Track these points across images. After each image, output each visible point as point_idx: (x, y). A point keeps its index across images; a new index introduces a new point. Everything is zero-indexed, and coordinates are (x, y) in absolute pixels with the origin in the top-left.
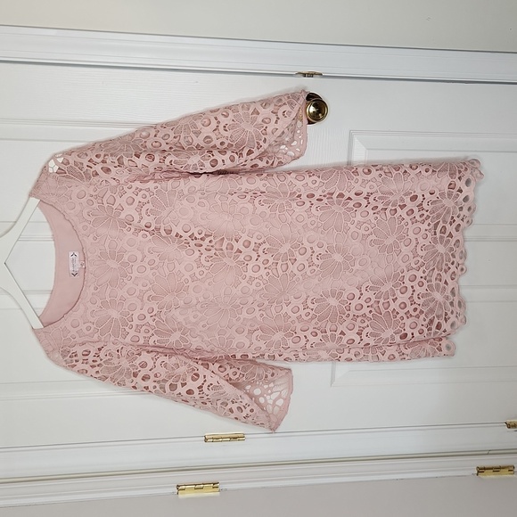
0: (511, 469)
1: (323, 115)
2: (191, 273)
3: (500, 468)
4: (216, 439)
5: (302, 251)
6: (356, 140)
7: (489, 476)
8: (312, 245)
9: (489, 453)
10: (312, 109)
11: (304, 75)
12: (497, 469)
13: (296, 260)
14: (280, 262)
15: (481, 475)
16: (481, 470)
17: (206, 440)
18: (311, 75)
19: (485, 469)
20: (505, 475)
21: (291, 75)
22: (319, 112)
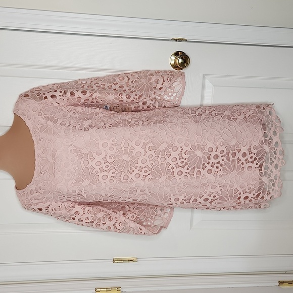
1: (187, 64)
2: (100, 167)
4: (119, 261)
5: (175, 149)
6: (207, 81)
7: (286, 287)
8: (181, 145)
9: (286, 272)
10: (180, 61)
11: (176, 40)
12: (291, 283)
13: (171, 155)
14: (160, 156)
15: (281, 286)
16: (281, 283)
17: (114, 261)
18: (180, 40)
19: (283, 282)
21: (168, 40)
22: (185, 62)
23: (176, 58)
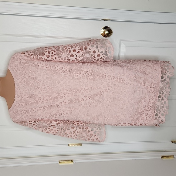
0: (173, 156)
1: (111, 34)
3: (169, 156)
4: (72, 145)
6: (122, 43)
7: (165, 159)
9: (165, 151)
10: (107, 32)
11: (104, 20)
12: (168, 157)
15: (162, 159)
16: (162, 157)
18: (107, 20)
19: (164, 156)
20: (171, 159)
21: (100, 20)
22: (109, 33)
23: (104, 31)
